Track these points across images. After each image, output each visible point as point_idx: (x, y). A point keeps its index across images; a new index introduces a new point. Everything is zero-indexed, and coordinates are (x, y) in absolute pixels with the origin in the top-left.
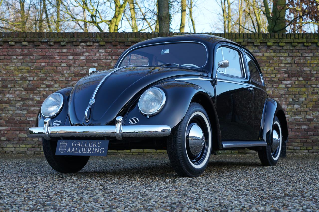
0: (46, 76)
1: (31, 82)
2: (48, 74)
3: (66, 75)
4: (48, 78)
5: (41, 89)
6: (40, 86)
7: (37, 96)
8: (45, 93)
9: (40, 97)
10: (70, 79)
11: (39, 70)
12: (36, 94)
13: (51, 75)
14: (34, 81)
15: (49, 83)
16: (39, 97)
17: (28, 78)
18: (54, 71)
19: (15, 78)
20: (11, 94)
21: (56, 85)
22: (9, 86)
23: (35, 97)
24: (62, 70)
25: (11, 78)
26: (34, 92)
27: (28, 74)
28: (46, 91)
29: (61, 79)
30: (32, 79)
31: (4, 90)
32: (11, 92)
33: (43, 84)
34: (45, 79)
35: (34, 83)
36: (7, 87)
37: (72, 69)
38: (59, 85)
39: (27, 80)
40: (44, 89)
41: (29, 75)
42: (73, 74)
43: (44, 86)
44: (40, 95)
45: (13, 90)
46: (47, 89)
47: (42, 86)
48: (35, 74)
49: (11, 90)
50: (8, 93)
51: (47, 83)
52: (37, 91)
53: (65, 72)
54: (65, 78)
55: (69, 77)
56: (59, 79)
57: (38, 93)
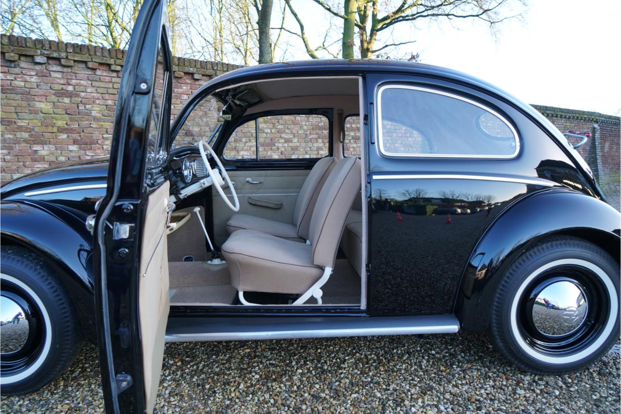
0: (284, 128)
1: (268, 135)
2: (287, 126)
3: (305, 127)
4: (287, 131)
5: (280, 145)
6: (279, 140)
7: (275, 153)
8: (283, 150)
9: (279, 154)
10: (308, 133)
11: (277, 121)
12: (274, 151)
13: (289, 127)
14: (272, 134)
15: (288, 137)
16: (277, 155)
17: (265, 129)
18: (293, 122)
19: (250, 129)
20: (246, 150)
21: (295, 140)
22: (244, 140)
23: (272, 154)
24: (301, 121)
25: (246, 129)
26: (271, 149)
27: (266, 125)
28: (285, 147)
29: (300, 132)
30: (269, 131)
31: (238, 145)
32: (246, 148)
33: (281, 137)
34: (284, 132)
35: (272, 136)
36: (241, 141)
37: (311, 120)
38: (298, 140)
39: (264, 132)
40: (283, 145)
41: (265, 127)
42: (311, 127)
43: (283, 141)
44: (278, 152)
45: (248, 146)
46: (286, 145)
47: (280, 141)
48: (272, 125)
49: (245, 145)
50: (243, 149)
51: (286, 137)
52: (275, 147)
53: (304, 124)
54: (304, 131)
55: (307, 130)
56: (298, 131)
57: (277, 149)
